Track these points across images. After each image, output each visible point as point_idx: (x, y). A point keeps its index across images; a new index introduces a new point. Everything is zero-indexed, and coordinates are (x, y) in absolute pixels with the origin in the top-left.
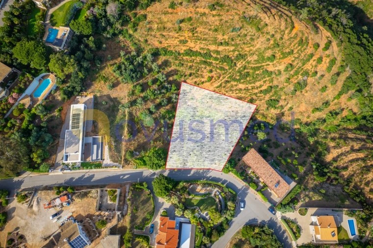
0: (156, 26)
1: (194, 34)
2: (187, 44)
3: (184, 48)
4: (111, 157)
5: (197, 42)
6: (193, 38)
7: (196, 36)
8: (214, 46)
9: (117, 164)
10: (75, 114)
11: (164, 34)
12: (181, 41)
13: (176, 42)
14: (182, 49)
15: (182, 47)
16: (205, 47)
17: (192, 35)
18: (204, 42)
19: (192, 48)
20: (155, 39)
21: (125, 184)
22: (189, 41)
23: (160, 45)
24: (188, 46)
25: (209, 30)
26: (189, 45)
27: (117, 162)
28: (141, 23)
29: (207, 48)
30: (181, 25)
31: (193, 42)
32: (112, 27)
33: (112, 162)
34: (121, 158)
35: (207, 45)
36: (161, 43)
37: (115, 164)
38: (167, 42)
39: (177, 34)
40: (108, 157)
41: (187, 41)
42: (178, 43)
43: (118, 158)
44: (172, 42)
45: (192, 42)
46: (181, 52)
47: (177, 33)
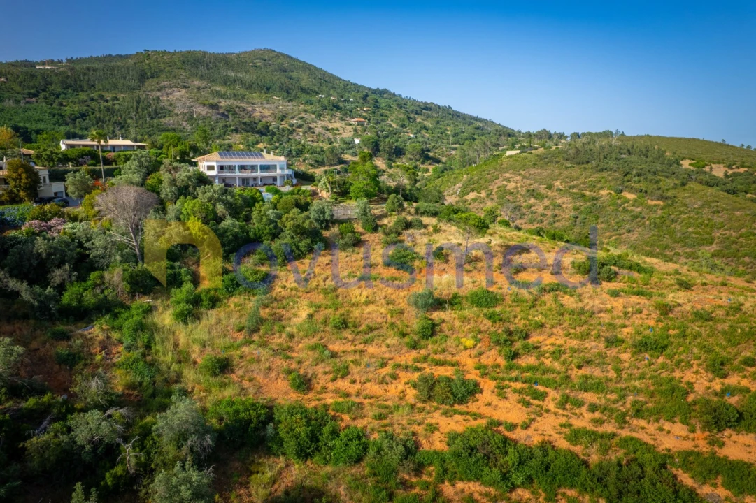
0: (304, 314)
1: (515, 355)
2: (472, 407)
3: (455, 424)
5: (543, 396)
6: (514, 374)
7: (533, 369)
8: (679, 429)
11: (336, 347)
12: (429, 388)
13: (402, 388)
14: (433, 428)
15: (437, 418)
16: (609, 428)
17: (501, 361)
18: (590, 397)
19: (512, 427)
20: (280, 362)
22: (488, 385)
23: (294, 396)
24: (476, 416)
25: (611, 342)
26: (487, 411)
28: (236, 300)
29: (625, 433)
30: (437, 315)
31: (513, 397)
32: (82, 278)
35: (622, 420)
36: (304, 384)
38: (343, 384)
39: (414, 354)
41: (472, 391)
42: (411, 393)
44: (374, 388)
45: (502, 395)
46: (425, 446)
47: (414, 346)
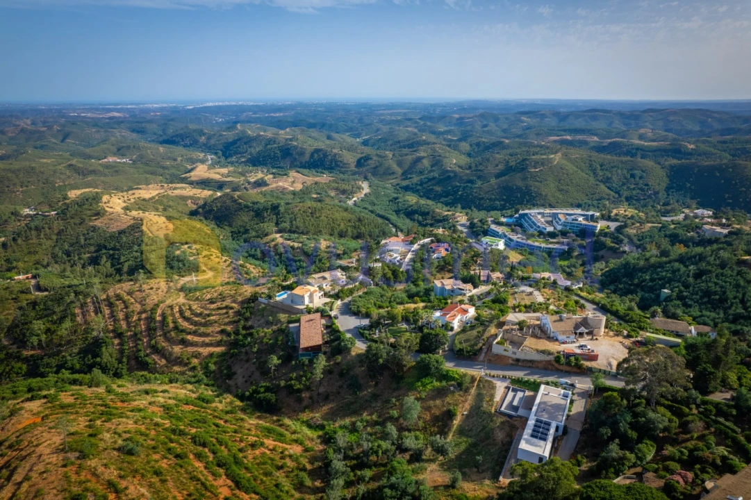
4: (493, 387)
9: (487, 378)
10: (541, 439)
21: (484, 361)
27: (487, 381)
33: (494, 382)
34: (478, 385)
37: (489, 379)
40: (497, 389)
43: (484, 386)
